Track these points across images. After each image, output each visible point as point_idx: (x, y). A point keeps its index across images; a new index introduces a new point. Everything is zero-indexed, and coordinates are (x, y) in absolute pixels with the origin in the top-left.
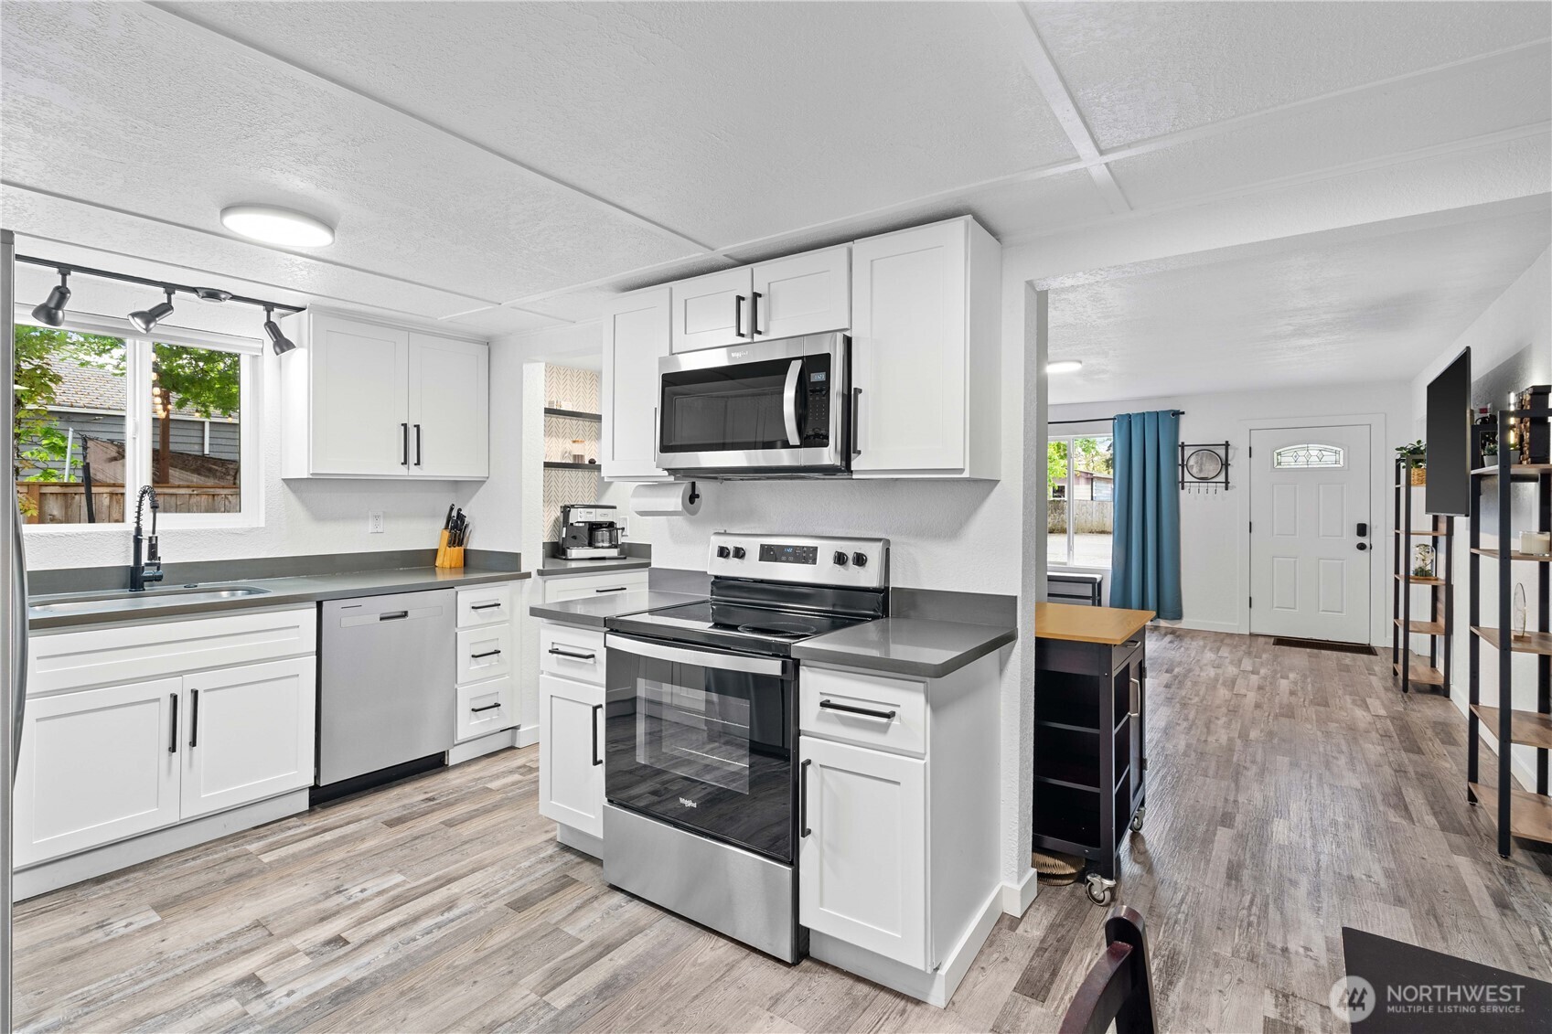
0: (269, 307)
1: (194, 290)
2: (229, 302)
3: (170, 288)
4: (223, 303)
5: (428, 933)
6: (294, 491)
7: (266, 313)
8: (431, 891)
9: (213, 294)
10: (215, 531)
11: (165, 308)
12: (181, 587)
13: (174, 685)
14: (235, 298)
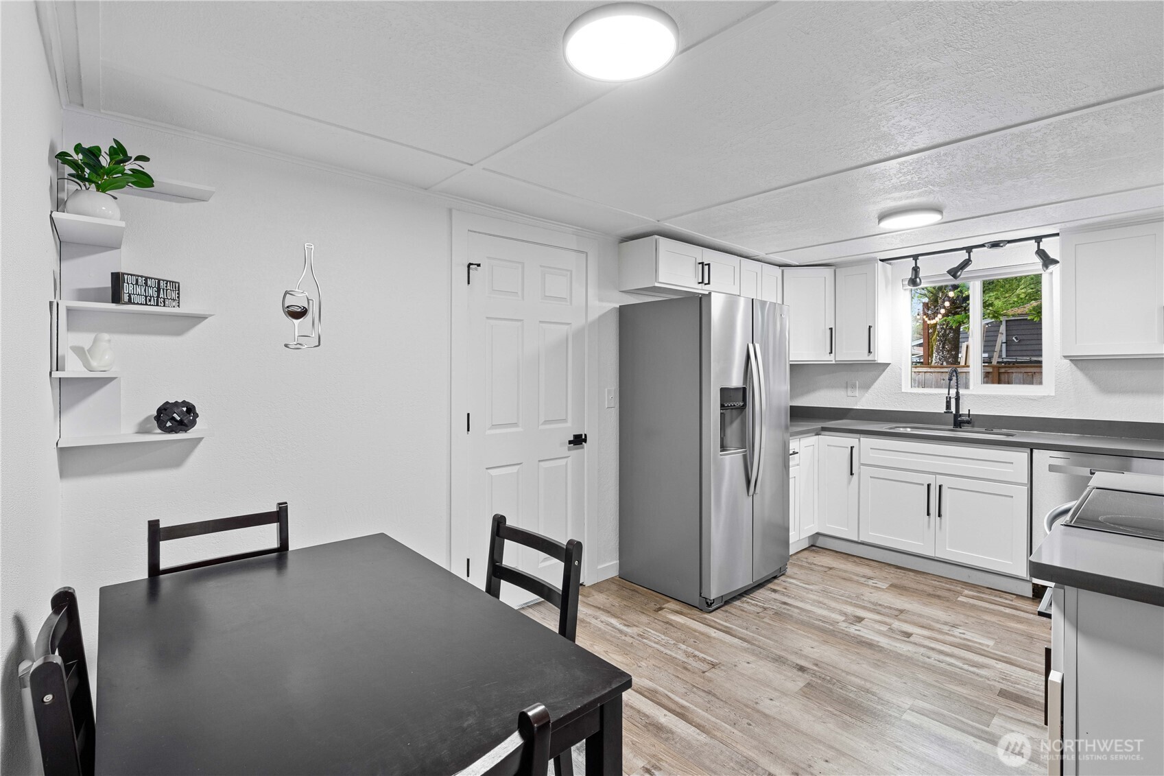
0: (1039, 240)
1: (983, 246)
2: (1008, 245)
3: (969, 249)
4: (1004, 248)
5: (939, 661)
6: (1081, 369)
7: (1036, 244)
8: (983, 655)
9: (995, 245)
10: (1015, 397)
11: (967, 263)
12: (983, 430)
13: (930, 479)
14: (1009, 242)
